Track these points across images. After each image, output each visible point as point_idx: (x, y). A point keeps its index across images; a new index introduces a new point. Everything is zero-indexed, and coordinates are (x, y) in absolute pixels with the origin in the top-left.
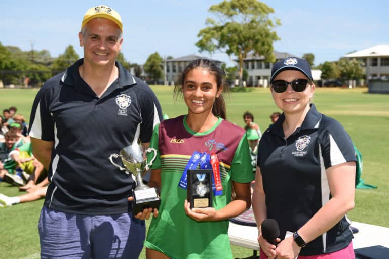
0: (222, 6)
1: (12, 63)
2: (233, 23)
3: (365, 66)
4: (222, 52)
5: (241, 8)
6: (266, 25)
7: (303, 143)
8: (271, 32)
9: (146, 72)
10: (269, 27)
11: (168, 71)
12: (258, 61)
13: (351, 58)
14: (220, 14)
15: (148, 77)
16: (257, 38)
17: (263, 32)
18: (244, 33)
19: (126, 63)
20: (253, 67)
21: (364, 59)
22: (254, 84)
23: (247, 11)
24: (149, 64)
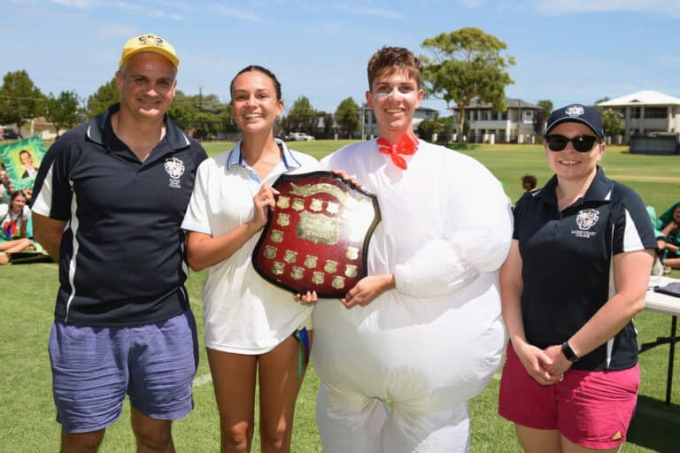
0: (439, 40)
1: (177, 111)
2: (453, 61)
3: (624, 118)
4: (438, 98)
5: (464, 42)
6: (496, 64)
7: (587, 220)
8: (502, 73)
9: (339, 122)
10: (500, 67)
11: (366, 121)
12: (482, 109)
13: (606, 108)
14: (436, 49)
15: (341, 129)
16: (484, 80)
17: (492, 73)
18: (467, 74)
19: (312, 111)
20: (476, 118)
21: (623, 109)
22: (477, 140)
23: (472, 45)
24: (343, 112)
